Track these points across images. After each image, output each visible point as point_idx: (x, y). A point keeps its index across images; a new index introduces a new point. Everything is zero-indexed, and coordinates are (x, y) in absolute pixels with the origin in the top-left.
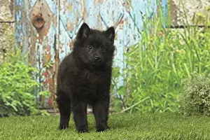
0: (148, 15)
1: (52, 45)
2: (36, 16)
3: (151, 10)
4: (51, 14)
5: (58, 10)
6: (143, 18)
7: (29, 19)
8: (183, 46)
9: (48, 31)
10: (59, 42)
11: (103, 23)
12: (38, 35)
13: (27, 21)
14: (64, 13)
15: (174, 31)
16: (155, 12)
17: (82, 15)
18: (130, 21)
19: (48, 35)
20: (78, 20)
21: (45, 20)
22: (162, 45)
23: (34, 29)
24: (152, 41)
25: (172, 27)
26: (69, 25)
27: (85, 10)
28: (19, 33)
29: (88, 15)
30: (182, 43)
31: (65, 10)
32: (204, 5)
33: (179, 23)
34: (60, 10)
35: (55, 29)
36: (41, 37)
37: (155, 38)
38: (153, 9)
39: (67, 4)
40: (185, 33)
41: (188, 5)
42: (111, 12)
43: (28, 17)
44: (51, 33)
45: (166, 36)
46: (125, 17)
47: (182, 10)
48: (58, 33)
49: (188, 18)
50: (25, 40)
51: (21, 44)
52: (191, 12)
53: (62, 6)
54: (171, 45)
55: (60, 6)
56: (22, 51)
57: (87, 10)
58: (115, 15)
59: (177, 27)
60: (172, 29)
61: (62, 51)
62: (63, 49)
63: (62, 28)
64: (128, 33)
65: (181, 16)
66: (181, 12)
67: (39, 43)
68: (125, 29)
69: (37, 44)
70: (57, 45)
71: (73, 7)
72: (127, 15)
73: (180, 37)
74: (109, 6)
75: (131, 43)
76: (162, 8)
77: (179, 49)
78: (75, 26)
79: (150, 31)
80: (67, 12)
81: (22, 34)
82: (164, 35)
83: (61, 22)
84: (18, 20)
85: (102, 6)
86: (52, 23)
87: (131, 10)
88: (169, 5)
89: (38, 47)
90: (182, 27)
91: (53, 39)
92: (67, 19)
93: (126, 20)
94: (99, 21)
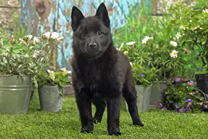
0: (134, 5)
1: (51, 26)
2: (39, 3)
3: (136, 1)
4: (51, 2)
6: (129, 7)
7: (33, 6)
8: (161, 30)
9: (48, 15)
10: (58, 24)
11: (95, 10)
12: (40, 18)
15: (155, 18)
16: (139, 2)
17: (78, 3)
18: (119, 9)
19: (49, 18)
21: (46, 6)
22: (144, 28)
23: (37, 13)
24: (136, 25)
25: (153, 15)
26: (66, 11)
28: (24, 16)
29: (83, 3)
30: (161, 27)
33: (159, 12)
35: (54, 13)
36: (42, 20)
37: (139, 23)
40: (163, 19)
43: (32, 4)
44: (51, 17)
45: (148, 22)
46: (114, 5)
47: (161, 2)
48: (56, 17)
49: (167, 8)
50: (29, 21)
51: (26, 25)
52: (169, 4)
54: (152, 29)
56: (26, 31)
58: (106, 4)
59: (157, 15)
60: (153, 17)
62: (61, 30)
64: (116, 18)
65: (160, 6)
66: (160, 4)
67: (41, 24)
68: (114, 15)
69: (39, 26)
70: (56, 27)
73: (159, 22)
75: (119, 26)
77: (158, 32)
79: (135, 18)
80: (65, 1)
81: (26, 17)
82: (146, 21)
83: (60, 9)
84: (24, 5)
86: (52, 9)
87: (120, 1)
89: (40, 28)
90: (161, 15)
91: (52, 22)
92: (65, 7)
93: (115, 8)
94: (92, 8)
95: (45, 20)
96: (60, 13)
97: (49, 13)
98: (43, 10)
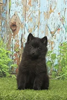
1: (20, 40)
2: (13, 23)
4: (20, 23)
5: (24, 21)
7: (9, 25)
10: (24, 38)
11: (48, 29)
12: (13, 34)
13: (7, 26)
14: (28, 22)
17: (37, 24)
18: (64, 29)
19: (18, 34)
20: (35, 27)
21: (17, 26)
23: (11, 30)
26: (30, 29)
27: (39, 22)
28: (3, 32)
29: (41, 24)
31: (28, 21)
34: (25, 21)
36: (14, 35)
39: (30, 18)
43: (8, 24)
44: (20, 33)
48: (23, 33)
50: (6, 36)
51: (4, 38)
53: (27, 19)
55: (25, 19)
56: (3, 42)
57: (40, 22)
64: (62, 36)
67: (13, 38)
68: (60, 33)
69: (12, 39)
70: (23, 40)
71: (33, 20)
72: (62, 26)
74: (52, 20)
75: (63, 41)
78: (33, 30)
81: (4, 33)
83: (25, 28)
85: (48, 20)
86: (21, 28)
87: (65, 23)
89: (12, 40)
92: (29, 26)
93: (61, 28)
94: (46, 28)
96: (26, 31)
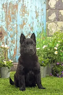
0: (39, 32)
3: (40, 31)
6: (37, 33)
9: (4, 37)
15: (48, 37)
16: (42, 31)
22: (44, 42)
24: (40, 41)
25: (47, 36)
30: (51, 41)
32: (58, 29)
33: (50, 35)
35: (6, 37)
37: (42, 40)
38: (41, 30)
40: (52, 38)
41: (53, 29)
42: (26, 31)
45: (45, 39)
46: (31, 33)
47: (51, 31)
49: (53, 33)
52: (54, 31)
54: (47, 42)
58: (28, 32)
59: (49, 36)
60: (47, 37)
61: (9, 44)
62: (9, 43)
63: (9, 36)
66: (50, 32)
73: (50, 39)
76: (44, 30)
77: (50, 43)
79: (40, 37)
80: (11, 31)
82: (44, 39)
88: (46, 29)
90: (51, 36)
91: (5, 40)
95: (2, 40)
97: (4, 36)
98: (1, 35)
